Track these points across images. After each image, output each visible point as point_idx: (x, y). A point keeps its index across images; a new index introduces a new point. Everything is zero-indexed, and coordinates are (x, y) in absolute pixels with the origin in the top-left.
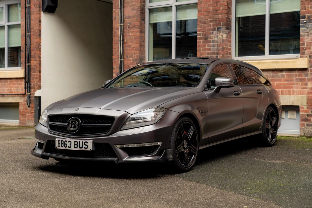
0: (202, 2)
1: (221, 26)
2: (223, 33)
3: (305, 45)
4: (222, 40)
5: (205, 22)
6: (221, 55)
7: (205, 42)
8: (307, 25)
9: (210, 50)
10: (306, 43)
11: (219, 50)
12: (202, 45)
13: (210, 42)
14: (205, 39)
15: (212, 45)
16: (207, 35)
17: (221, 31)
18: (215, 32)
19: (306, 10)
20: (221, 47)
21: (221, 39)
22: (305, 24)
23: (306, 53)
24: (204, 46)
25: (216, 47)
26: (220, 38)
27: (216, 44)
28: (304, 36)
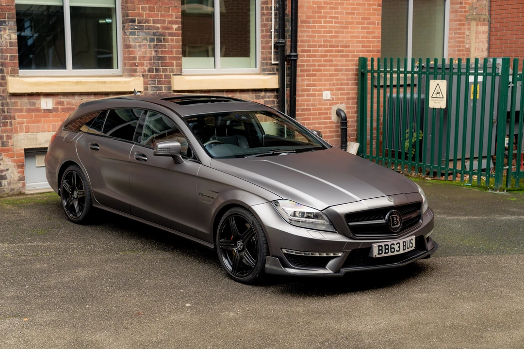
1: (7, 19)
2: (10, 31)
3: (137, 60)
4: (10, 42)
6: (10, 68)
8: (138, 32)
10: (138, 56)
11: (5, 60)
17: (7, 27)
19: (136, 11)
20: (9, 55)
21: (8, 41)
22: (135, 31)
23: (138, 71)
26: (6, 38)
28: (135, 47)
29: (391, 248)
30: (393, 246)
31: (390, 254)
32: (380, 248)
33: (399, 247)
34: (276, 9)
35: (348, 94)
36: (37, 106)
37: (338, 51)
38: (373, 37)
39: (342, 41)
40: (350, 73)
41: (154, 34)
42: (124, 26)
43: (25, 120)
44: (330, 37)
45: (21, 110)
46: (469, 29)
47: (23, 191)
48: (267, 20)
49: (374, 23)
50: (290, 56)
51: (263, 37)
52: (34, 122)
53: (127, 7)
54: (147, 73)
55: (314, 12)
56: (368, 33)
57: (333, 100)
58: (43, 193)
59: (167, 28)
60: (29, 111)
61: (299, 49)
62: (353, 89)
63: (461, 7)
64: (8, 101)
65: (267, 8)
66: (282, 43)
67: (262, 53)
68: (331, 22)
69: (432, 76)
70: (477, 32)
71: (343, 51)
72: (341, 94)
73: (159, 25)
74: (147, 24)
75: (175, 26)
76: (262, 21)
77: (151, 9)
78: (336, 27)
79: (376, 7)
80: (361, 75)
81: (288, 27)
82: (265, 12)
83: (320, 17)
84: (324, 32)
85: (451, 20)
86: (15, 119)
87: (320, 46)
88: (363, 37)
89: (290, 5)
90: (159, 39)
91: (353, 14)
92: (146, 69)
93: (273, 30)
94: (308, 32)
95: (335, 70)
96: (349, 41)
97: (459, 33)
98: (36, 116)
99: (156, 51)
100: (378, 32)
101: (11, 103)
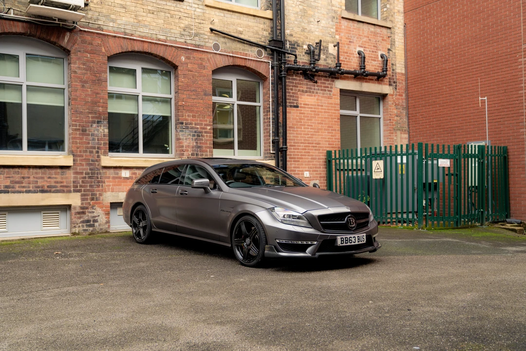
0: (77, 89)
1: (102, 120)
2: (104, 127)
3: (184, 148)
4: (104, 134)
5: (82, 112)
6: (103, 151)
7: (83, 135)
8: (185, 130)
9: (89, 143)
10: (185, 146)
11: (100, 145)
12: (79, 137)
13: (89, 135)
14: (82, 131)
15: (91, 139)
16: (85, 127)
17: (102, 125)
18: (95, 125)
19: (184, 117)
20: (102, 142)
21: (102, 133)
22: (183, 129)
23: (185, 154)
24: (81, 139)
25: (96, 141)
27: (96, 138)
28: (183, 140)
29: (350, 240)
30: (350, 239)
31: (349, 244)
32: (342, 239)
33: (355, 240)
34: (273, 119)
35: (321, 174)
36: (119, 175)
37: (313, 147)
38: (335, 139)
39: (315, 140)
40: (321, 160)
41: (195, 132)
42: (176, 127)
43: (111, 184)
44: (308, 137)
45: (109, 178)
46: (396, 136)
47: (109, 231)
48: (267, 126)
49: (335, 130)
50: (282, 148)
51: (265, 136)
52: (117, 185)
53: (178, 115)
54: (190, 156)
55: (297, 122)
56: (331, 136)
57: (311, 177)
58: (121, 232)
59: (204, 129)
60: (114, 178)
61: (288, 144)
62: (324, 171)
63: (390, 122)
64: (101, 171)
65: (267, 118)
66: (277, 140)
67: (265, 147)
68: (308, 128)
69: (373, 158)
70: (401, 138)
71: (316, 147)
72: (316, 174)
73: (198, 126)
74: (191, 126)
75: (209, 128)
76: (264, 127)
77: (194, 116)
78: (312, 132)
79: (336, 120)
80: (329, 162)
81: (281, 130)
82: (266, 121)
83: (301, 125)
84: (304, 134)
85: (384, 131)
86: (105, 183)
87: (301, 143)
88: (329, 138)
89: (282, 117)
90: (198, 135)
91: (322, 124)
92: (190, 153)
93: (271, 132)
94: (294, 134)
95: (312, 158)
96: (320, 141)
97: (390, 138)
98: (118, 182)
99: (197, 143)
100: (338, 136)
101: (103, 172)
